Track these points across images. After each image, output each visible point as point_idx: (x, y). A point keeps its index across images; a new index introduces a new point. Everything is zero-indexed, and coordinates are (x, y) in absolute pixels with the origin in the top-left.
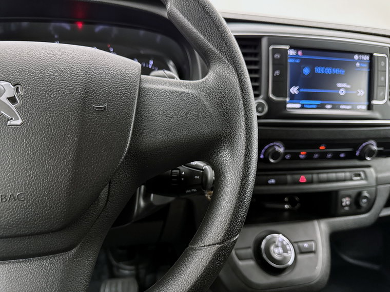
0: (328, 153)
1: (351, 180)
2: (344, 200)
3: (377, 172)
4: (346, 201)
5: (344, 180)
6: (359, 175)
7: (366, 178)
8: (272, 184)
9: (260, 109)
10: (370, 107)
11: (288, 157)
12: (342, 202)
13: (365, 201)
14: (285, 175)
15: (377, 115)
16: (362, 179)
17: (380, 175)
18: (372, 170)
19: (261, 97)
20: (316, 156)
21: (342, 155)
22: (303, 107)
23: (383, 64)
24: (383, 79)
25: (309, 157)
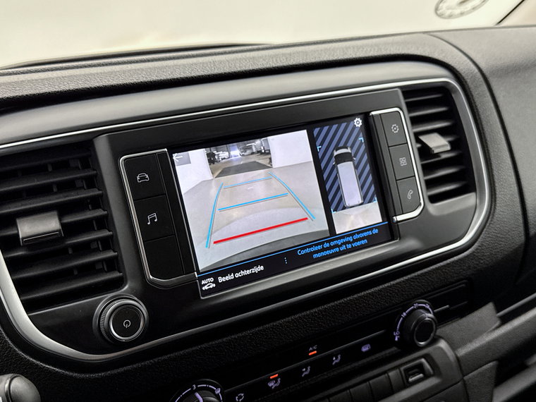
0: (331, 356)
1: (407, 385)
6: (420, 368)
7: (437, 371)
9: (127, 324)
11: (240, 397)
15: (411, 243)
16: (427, 377)
20: (306, 372)
21: (365, 349)
23: (395, 129)
24: (403, 161)
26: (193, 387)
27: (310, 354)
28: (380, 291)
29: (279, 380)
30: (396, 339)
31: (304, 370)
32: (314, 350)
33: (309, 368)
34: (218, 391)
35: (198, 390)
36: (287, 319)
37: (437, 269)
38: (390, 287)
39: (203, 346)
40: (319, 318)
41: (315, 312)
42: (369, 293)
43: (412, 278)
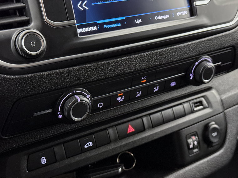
0: (153, 85)
1: (193, 112)
2: (190, 141)
3: (220, 93)
4: (193, 141)
5: (184, 115)
6: (201, 103)
7: (210, 105)
8: (90, 149)
9: (33, 44)
10: (193, 12)
11: (100, 105)
12: (188, 145)
13: (214, 134)
14: (106, 129)
15: (204, 20)
16: (205, 108)
17: (224, 97)
18: (213, 91)
19: (32, 24)
20: (139, 94)
21: (173, 84)
22: (101, 29)
25: (130, 98)
26: (73, 92)
27: (142, 82)
28: (184, 46)
29: (123, 97)
30: (191, 79)
31: (138, 93)
32: (144, 79)
33: (141, 92)
34: (88, 96)
35: (77, 94)
36: (130, 57)
37: (217, 37)
38: (190, 45)
39: (80, 67)
40: (149, 58)
41: (147, 55)
42: (178, 47)
43: (203, 41)
